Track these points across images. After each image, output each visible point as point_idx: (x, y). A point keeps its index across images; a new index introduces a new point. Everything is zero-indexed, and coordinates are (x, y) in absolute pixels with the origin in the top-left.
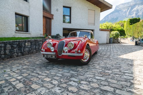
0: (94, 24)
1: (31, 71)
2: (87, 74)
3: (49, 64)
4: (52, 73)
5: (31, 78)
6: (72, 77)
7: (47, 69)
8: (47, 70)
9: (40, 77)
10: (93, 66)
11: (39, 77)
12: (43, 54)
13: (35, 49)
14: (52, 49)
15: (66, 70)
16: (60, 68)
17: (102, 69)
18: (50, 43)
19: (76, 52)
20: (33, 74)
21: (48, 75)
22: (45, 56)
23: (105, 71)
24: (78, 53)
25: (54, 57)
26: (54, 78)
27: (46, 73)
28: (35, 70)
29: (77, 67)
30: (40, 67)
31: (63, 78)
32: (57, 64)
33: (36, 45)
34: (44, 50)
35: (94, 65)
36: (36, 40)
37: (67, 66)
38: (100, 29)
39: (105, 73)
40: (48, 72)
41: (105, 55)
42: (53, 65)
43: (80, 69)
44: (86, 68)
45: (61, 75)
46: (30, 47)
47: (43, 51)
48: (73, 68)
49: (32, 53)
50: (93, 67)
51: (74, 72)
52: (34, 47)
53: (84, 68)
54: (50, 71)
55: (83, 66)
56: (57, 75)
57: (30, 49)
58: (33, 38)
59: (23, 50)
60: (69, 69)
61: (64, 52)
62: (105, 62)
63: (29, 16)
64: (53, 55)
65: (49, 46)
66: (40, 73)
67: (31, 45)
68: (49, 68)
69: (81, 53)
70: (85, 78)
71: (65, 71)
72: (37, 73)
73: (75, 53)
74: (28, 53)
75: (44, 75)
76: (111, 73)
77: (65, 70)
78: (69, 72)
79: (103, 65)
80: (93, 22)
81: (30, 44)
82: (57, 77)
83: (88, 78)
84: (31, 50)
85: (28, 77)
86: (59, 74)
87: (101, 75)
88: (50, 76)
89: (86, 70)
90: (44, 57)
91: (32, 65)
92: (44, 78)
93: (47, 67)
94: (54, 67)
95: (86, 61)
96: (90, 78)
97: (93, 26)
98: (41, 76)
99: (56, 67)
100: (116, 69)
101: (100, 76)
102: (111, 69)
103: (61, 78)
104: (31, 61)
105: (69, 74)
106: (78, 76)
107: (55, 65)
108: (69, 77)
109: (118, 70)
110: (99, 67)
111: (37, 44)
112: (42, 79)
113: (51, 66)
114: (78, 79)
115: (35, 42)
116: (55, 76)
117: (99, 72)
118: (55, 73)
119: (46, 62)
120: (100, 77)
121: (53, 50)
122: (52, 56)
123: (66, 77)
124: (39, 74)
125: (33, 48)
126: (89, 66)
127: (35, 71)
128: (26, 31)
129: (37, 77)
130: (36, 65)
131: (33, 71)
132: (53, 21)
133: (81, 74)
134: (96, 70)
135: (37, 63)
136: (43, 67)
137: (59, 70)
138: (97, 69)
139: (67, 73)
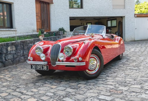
0: (125, 6)
1: (13, 89)
2: (89, 92)
3: (40, 78)
4: (40, 92)
5: (11, 99)
6: (66, 97)
7: (35, 86)
8: (35, 88)
9: (23, 97)
10: (104, 80)
11: (21, 97)
12: (30, 64)
13: (23, 56)
14: (43, 57)
15: (62, 87)
16: (54, 84)
17: (115, 85)
18: (40, 48)
19: (75, 60)
20: (15, 93)
21: (35, 94)
22: (34, 67)
23: (118, 87)
24: (78, 61)
25: (45, 68)
26: (41, 98)
27: (32, 92)
28: (19, 88)
29: (80, 83)
30: (27, 84)
31: (53, 98)
32: (52, 78)
33: (23, 49)
34: (32, 59)
35: (107, 79)
36: (23, 42)
37: (66, 81)
38: (135, 14)
39: (116, 90)
40: (35, 90)
41: (134, 61)
42: (46, 79)
43: (82, 85)
44: (92, 84)
45: (52, 94)
46: (15, 53)
47: (30, 60)
48: (73, 84)
49: (19, 61)
50: (103, 82)
51: (72, 89)
52: (22, 52)
53: (89, 84)
54: (39, 88)
55: (88, 81)
56: (46, 94)
57: (15, 56)
58: (20, 37)
59: (5, 58)
60: (67, 86)
61: (59, 61)
62: (126, 73)
63: (13, 3)
64: (44, 65)
65: (38, 52)
66: (25, 92)
67: (16, 49)
68: (38, 85)
69: (83, 62)
70: (83, 98)
71: (60, 88)
72: (20, 92)
73: (74, 62)
74: (11, 62)
75: (29, 95)
76: (126, 91)
77: (60, 86)
78: (65, 90)
79: (121, 79)
80: (123, 4)
81: (14, 49)
82: (46, 97)
83: (89, 98)
84: (17, 57)
85: (7, 97)
86: (50, 92)
87: (109, 94)
88: (36, 96)
89: (90, 86)
90: (32, 68)
91: (15, 80)
92: (29, 98)
93: (36, 83)
94: (46, 83)
95: (94, 72)
96: (90, 97)
97: (122, 10)
98: (25, 96)
99: (49, 83)
100: (137, 85)
101: (107, 94)
102: (129, 85)
103: (51, 98)
104: (16, 75)
105: (63, 93)
106: (75, 95)
107: (48, 81)
108: (62, 97)
109: (139, 86)
110: (113, 82)
111: (26, 48)
112: (25, 100)
113: (42, 81)
114: (74, 99)
115: (23, 45)
116: (44, 95)
117: (108, 89)
118: (44, 92)
119: (37, 76)
120: (107, 96)
121: (43, 59)
122: (43, 68)
123: (57, 97)
124: (22, 93)
125: (19, 54)
126: (98, 81)
127: (18, 90)
128: (9, 26)
129: (19, 98)
130: (22, 80)
131: (16, 89)
132: (52, 7)
133: (81, 92)
134: (105, 86)
135: (24, 77)
136: (30, 83)
137: (53, 87)
138: (109, 84)
139: (61, 91)
